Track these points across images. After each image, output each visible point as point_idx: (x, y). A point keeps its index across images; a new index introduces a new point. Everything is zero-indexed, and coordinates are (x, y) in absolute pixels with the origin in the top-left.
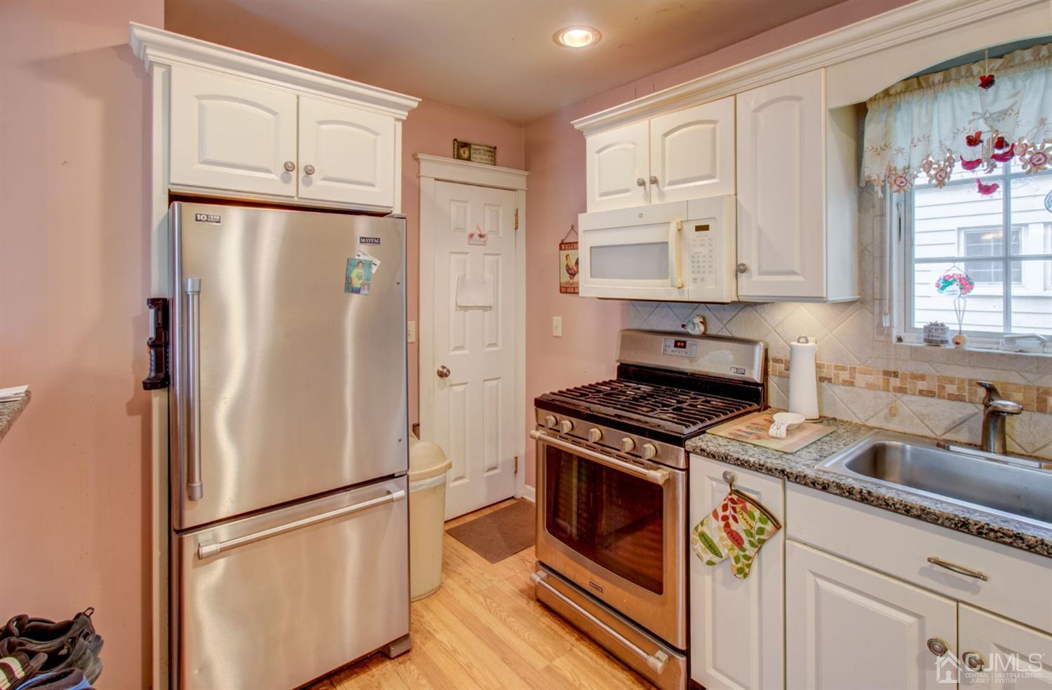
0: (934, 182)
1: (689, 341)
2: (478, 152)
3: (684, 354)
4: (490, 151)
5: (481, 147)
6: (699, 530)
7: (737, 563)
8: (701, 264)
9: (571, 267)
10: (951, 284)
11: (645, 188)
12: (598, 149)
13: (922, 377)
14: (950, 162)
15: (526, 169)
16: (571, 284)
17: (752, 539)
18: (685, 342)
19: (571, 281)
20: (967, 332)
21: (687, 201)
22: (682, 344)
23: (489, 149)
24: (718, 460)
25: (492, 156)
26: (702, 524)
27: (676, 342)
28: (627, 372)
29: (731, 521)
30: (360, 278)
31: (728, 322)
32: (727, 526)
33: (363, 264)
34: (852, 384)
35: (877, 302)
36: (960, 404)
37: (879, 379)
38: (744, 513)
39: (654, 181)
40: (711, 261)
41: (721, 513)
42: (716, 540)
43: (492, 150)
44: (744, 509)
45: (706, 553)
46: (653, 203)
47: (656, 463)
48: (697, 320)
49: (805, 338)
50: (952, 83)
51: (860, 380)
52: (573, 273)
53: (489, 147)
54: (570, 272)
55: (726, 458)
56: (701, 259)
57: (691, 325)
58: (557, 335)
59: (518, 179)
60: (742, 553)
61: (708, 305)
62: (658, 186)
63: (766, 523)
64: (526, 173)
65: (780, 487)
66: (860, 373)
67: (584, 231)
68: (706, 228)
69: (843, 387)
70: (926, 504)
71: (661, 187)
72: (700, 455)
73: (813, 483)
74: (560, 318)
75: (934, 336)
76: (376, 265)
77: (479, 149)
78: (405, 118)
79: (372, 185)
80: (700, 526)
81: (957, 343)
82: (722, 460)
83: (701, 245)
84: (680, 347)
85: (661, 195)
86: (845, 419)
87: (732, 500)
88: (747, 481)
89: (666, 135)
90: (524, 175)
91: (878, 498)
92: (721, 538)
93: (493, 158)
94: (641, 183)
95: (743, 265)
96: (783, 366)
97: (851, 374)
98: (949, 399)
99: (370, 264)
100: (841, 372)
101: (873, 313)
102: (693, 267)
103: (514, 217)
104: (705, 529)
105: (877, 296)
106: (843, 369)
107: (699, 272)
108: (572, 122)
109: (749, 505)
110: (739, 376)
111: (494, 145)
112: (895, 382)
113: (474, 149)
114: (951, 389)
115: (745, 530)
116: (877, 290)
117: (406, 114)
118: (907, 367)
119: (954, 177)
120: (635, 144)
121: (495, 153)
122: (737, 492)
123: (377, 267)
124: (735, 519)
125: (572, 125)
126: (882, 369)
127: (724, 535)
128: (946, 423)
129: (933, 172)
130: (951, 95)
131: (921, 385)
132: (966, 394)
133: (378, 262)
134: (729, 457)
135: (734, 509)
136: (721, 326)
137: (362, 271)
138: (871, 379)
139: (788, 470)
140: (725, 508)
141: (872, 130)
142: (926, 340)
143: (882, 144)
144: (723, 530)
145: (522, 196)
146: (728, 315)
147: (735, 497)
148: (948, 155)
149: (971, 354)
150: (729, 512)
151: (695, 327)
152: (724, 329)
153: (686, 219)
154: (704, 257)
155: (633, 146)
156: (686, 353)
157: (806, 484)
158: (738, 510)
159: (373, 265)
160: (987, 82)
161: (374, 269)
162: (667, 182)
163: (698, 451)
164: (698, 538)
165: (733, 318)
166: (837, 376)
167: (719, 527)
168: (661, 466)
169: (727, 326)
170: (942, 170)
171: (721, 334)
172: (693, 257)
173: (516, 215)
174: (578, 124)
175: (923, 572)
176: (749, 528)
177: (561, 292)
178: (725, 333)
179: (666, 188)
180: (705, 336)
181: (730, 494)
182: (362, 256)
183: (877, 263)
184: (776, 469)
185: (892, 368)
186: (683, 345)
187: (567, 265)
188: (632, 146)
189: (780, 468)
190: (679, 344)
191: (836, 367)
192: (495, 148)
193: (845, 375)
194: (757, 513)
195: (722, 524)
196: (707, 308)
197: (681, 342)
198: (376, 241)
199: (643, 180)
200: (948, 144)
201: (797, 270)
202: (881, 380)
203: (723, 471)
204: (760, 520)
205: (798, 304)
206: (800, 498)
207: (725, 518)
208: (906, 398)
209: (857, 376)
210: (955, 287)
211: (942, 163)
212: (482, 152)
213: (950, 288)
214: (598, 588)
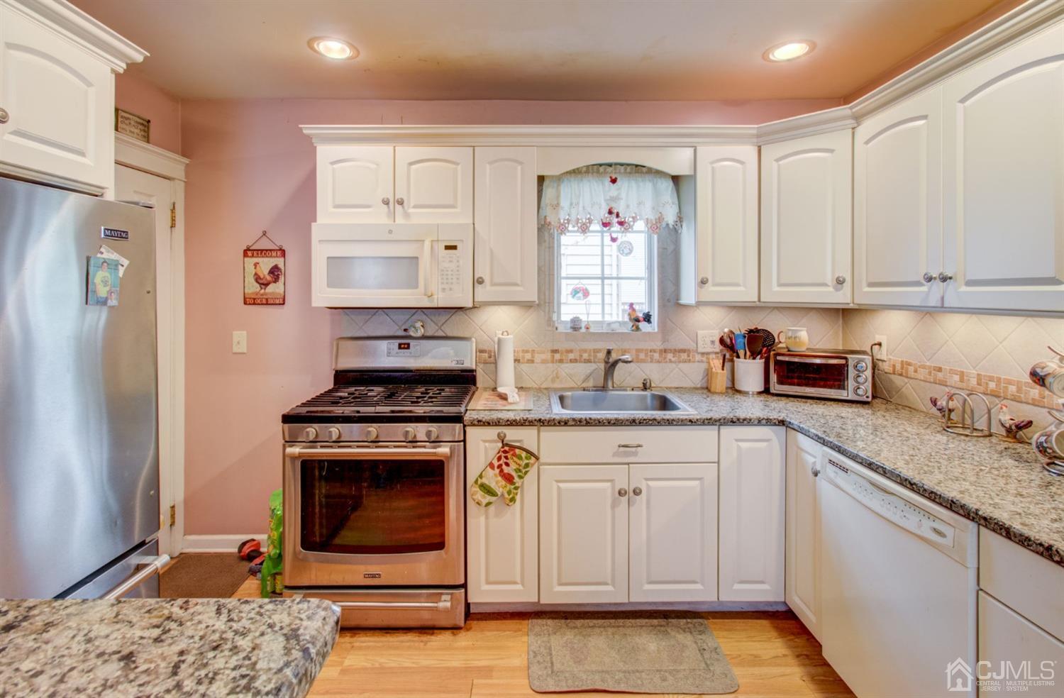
0: (580, 230)
1: (412, 343)
2: (127, 122)
3: (408, 354)
4: (142, 124)
5: (131, 117)
6: (479, 483)
7: (509, 495)
8: (450, 277)
9: (262, 277)
10: (578, 292)
11: (389, 207)
12: (332, 161)
13: (571, 351)
14: (590, 221)
15: (184, 154)
16: (262, 295)
17: (520, 474)
18: (408, 344)
19: (263, 291)
20: (591, 321)
21: (438, 225)
22: (406, 346)
23: (141, 121)
24: (493, 425)
25: (144, 131)
26: (481, 476)
27: (400, 345)
28: (343, 378)
29: (504, 467)
30: (105, 283)
31: (443, 324)
32: (502, 471)
33: (108, 264)
34: (532, 361)
35: (547, 304)
36: (589, 364)
37: (548, 356)
38: (514, 458)
39: (401, 203)
40: (459, 275)
41: (496, 463)
42: (493, 485)
43: (144, 122)
44: (514, 455)
45: (485, 497)
46: (397, 222)
47: (437, 442)
48: (419, 324)
49: (507, 331)
50: (590, 174)
51: (538, 358)
52: (265, 282)
53: (143, 120)
54: (261, 282)
55: (499, 422)
56: (450, 273)
57: (413, 329)
58: (240, 351)
59: (174, 165)
60: (513, 487)
61: (424, 310)
62: (403, 207)
63: (530, 458)
64: (186, 161)
65: (536, 431)
66: (538, 353)
67: (320, 241)
68: (454, 248)
69: (527, 365)
70: (616, 416)
71: (406, 208)
72: (478, 425)
73: (559, 423)
74: (245, 332)
75: (575, 325)
76: (123, 266)
77: (127, 119)
78: (121, 71)
79: (82, 154)
80: (479, 479)
81: (588, 328)
82: (496, 425)
83: (451, 261)
84: (404, 348)
85: (407, 215)
86: (529, 386)
87: (505, 452)
88: (512, 434)
89: (411, 164)
90: (184, 163)
91: (595, 420)
92: (497, 483)
93: (146, 134)
94: (386, 202)
95: (481, 278)
96: (486, 355)
97: (532, 355)
98: (585, 362)
99: (116, 265)
100: (526, 354)
101: (544, 312)
102: (442, 279)
103: (169, 212)
104: (484, 480)
105: (547, 301)
106: (527, 351)
107: (447, 283)
108: (300, 126)
109: (517, 451)
110: (460, 366)
111: (148, 118)
112: (557, 356)
113: (122, 117)
114: (585, 356)
115: (515, 470)
116: (547, 297)
117: (124, 66)
118: (562, 346)
119: (591, 228)
120: (377, 165)
121: (148, 128)
122: (507, 445)
123: (124, 268)
124: (507, 464)
125: (301, 129)
126: (550, 349)
127: (500, 478)
128: (583, 377)
129: (579, 225)
130: (589, 181)
131: (571, 356)
132: (592, 358)
133: (126, 262)
134: (501, 421)
135: (506, 458)
136: (437, 327)
137: (107, 274)
138: (543, 356)
139: (543, 419)
140: (499, 459)
141: (549, 192)
142: (571, 328)
143: (556, 202)
144: (498, 475)
145: (180, 187)
146: (443, 318)
147: (507, 448)
148: (589, 216)
149: (594, 334)
150: (503, 460)
151: (417, 330)
152: (440, 331)
153: (436, 239)
154: (452, 271)
155: (375, 166)
156: (411, 353)
157: (555, 425)
158: (509, 457)
159: (120, 267)
160: (614, 181)
161: (121, 271)
162: (412, 205)
163: (476, 423)
164: (478, 489)
165: (446, 321)
166: (523, 357)
167: (495, 475)
168: (442, 444)
169: (442, 328)
170: (584, 224)
171: (436, 334)
172: (443, 270)
173: (173, 210)
174: (308, 129)
175: (615, 454)
176: (518, 466)
177: (245, 303)
178: (440, 334)
179: (411, 210)
180: (424, 337)
181: (503, 447)
182: (105, 253)
183: (547, 279)
184: (535, 420)
185: (555, 348)
186: (408, 346)
187: (256, 274)
188: (373, 166)
189: (538, 419)
190: (403, 346)
191: (523, 351)
192: (149, 121)
193: (528, 356)
194: (524, 454)
195: (497, 471)
196: (424, 312)
197: (404, 344)
198: (124, 235)
199: (388, 199)
200: (589, 209)
201: (519, 282)
202: (550, 357)
203: (496, 434)
204: (526, 458)
205: (497, 307)
206: (548, 434)
207: (500, 466)
208: (563, 366)
209: (536, 355)
210: (580, 295)
211: (584, 220)
212: (132, 123)
213: (578, 295)
214: (373, 576)
